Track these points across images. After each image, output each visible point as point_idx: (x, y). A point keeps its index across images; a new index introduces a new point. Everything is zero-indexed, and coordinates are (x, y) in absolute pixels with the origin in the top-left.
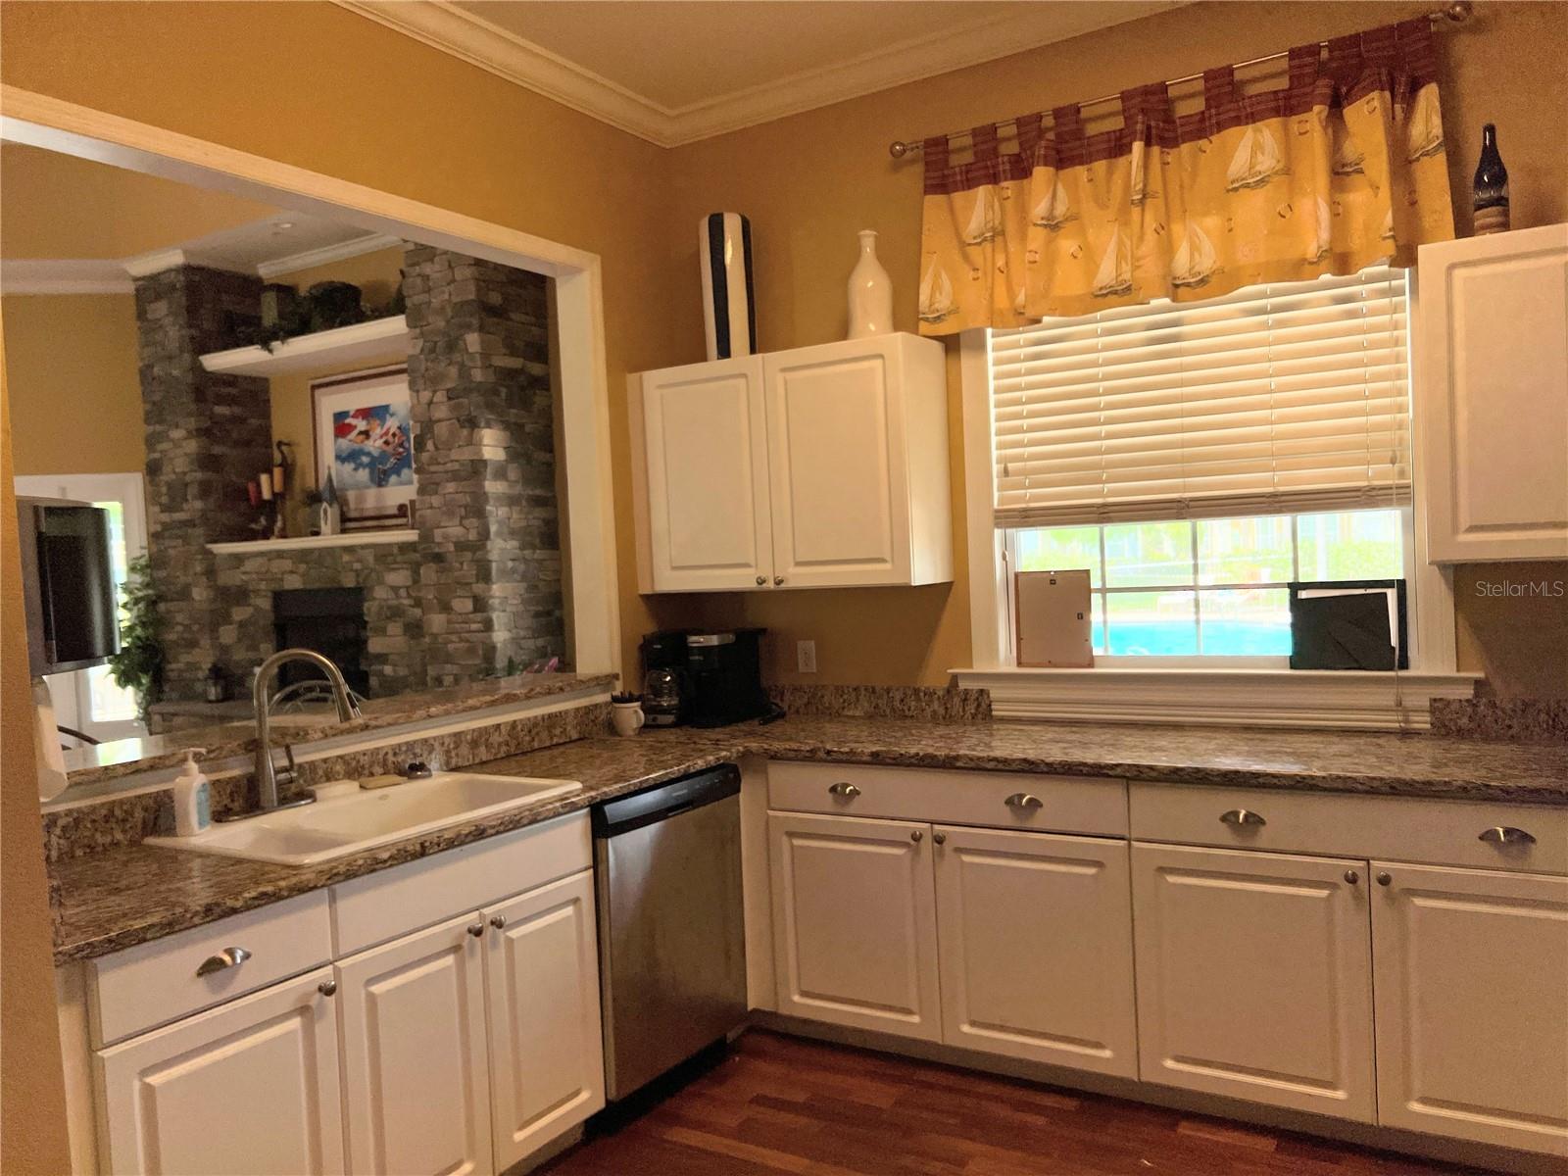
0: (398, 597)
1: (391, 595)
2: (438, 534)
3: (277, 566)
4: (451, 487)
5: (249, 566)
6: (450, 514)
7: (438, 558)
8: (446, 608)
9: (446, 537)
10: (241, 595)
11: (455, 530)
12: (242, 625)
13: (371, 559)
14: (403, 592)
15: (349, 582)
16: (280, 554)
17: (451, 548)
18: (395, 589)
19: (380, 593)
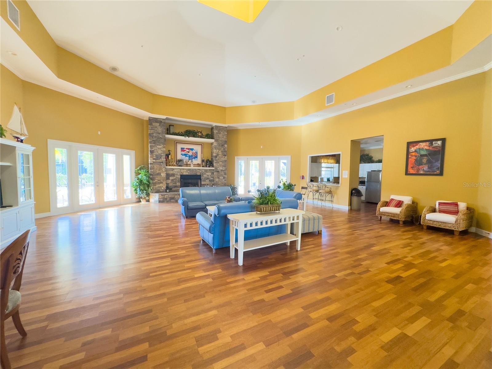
0: (208, 176)
1: (207, 176)
2: (218, 169)
3: (182, 171)
4: (221, 163)
5: (175, 170)
6: (221, 166)
7: (218, 172)
8: (219, 178)
9: (219, 169)
10: (173, 175)
11: (221, 168)
12: (172, 180)
13: (204, 171)
14: (209, 176)
15: (198, 174)
16: (183, 169)
17: (220, 170)
18: (208, 175)
19: (205, 176)
